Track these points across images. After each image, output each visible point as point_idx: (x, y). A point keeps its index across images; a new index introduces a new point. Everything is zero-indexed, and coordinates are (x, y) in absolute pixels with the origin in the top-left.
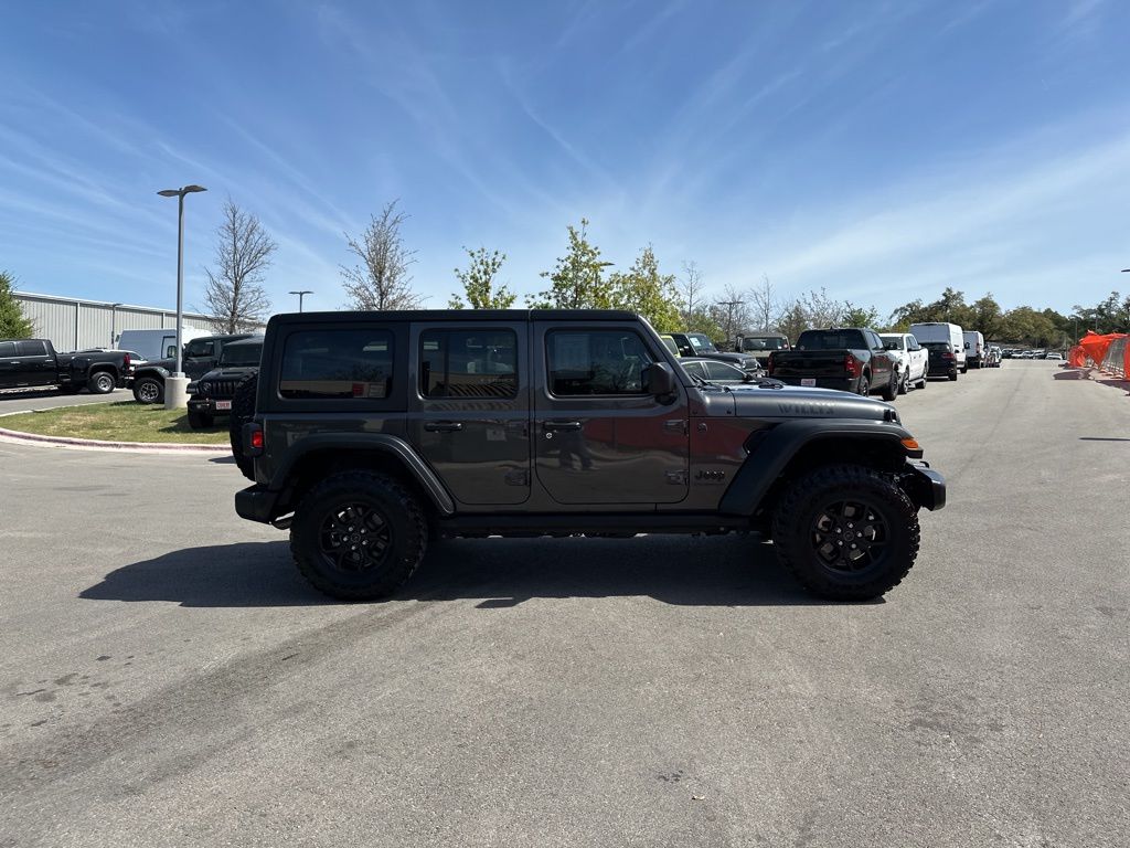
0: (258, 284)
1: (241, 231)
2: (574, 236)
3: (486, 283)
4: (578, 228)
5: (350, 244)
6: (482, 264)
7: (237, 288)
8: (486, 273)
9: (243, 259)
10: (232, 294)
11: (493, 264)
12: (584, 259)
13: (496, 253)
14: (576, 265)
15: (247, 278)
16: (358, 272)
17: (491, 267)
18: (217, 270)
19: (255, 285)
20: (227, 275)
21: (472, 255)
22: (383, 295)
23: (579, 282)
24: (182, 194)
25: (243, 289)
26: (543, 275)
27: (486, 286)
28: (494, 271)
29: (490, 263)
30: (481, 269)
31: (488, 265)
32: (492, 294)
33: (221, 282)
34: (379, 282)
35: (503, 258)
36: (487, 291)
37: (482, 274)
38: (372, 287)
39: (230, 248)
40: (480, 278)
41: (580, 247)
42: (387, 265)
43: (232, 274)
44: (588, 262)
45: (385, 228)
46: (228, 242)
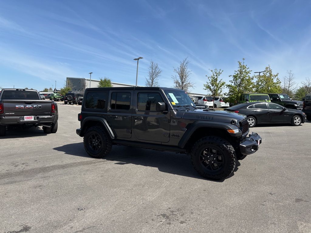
0: (157, 81)
1: (154, 68)
2: (240, 64)
3: (216, 79)
4: (242, 61)
5: (175, 70)
6: (215, 73)
7: (152, 82)
8: (216, 76)
9: (154, 74)
10: (151, 83)
11: (219, 73)
12: (244, 70)
13: (220, 70)
14: (241, 72)
15: (155, 79)
16: (176, 77)
17: (218, 74)
18: (148, 78)
19: (156, 81)
21: (212, 71)
22: (183, 83)
23: (242, 78)
24: (138, 59)
25: (154, 82)
26: (230, 76)
27: (216, 80)
28: (219, 75)
29: (218, 73)
30: (215, 74)
31: (217, 74)
32: (218, 82)
33: (149, 80)
34: (182, 80)
35: (222, 71)
36: (216, 81)
37: (215, 76)
38: (180, 81)
39: (151, 72)
40: (215, 78)
41: (242, 67)
42: (184, 75)
43: (151, 79)
44: (245, 71)
45: (184, 65)
46: (151, 71)
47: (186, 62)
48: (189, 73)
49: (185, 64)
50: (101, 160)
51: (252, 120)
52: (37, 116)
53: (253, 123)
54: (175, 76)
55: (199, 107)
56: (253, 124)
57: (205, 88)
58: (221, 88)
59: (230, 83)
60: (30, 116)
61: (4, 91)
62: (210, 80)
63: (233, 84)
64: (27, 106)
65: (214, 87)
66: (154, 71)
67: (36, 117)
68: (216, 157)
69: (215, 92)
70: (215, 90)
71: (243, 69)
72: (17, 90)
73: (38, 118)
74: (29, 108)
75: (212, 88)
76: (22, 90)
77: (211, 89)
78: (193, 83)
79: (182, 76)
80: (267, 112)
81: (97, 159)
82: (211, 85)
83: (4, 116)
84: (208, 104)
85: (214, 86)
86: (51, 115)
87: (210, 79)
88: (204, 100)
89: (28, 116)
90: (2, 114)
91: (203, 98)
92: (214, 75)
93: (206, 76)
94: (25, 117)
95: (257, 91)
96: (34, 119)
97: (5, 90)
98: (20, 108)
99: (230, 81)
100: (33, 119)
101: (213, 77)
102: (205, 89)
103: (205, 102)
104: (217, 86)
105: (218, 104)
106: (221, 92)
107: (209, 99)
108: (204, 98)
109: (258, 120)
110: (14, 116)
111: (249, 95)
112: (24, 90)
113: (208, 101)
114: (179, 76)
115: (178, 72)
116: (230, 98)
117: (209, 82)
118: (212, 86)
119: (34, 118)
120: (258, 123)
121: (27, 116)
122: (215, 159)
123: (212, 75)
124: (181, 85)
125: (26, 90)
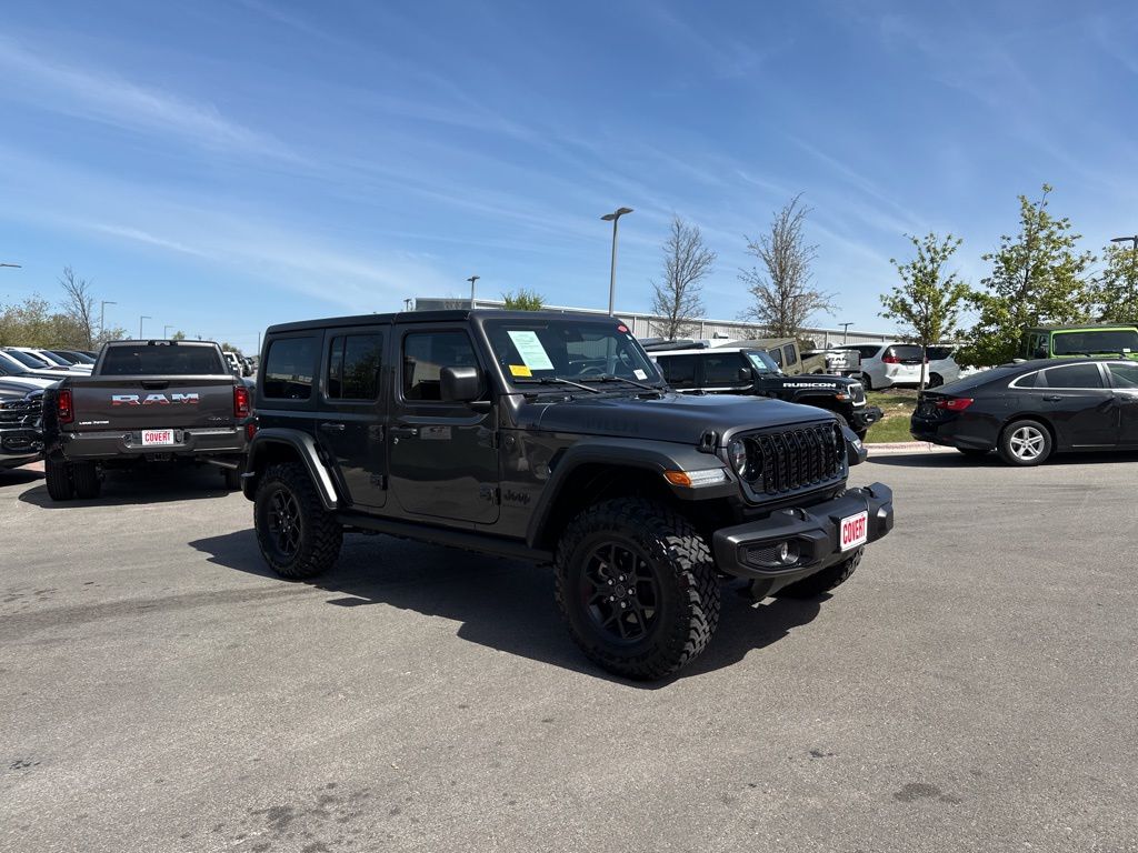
0: (695, 293)
1: (685, 244)
3: (933, 272)
6: (929, 251)
7: (677, 299)
8: (932, 261)
9: (684, 268)
10: (673, 303)
11: (944, 250)
12: (1042, 234)
13: (950, 238)
14: (1031, 242)
15: (687, 288)
16: (755, 274)
17: (938, 255)
18: (663, 282)
20: (671, 286)
21: (916, 242)
22: (784, 295)
24: (616, 217)
25: (684, 299)
26: (985, 258)
27: (933, 276)
28: (944, 258)
29: (939, 249)
30: (928, 256)
31: (936, 252)
32: (939, 285)
33: (665, 293)
34: (780, 283)
35: (959, 242)
36: (933, 281)
37: (927, 262)
38: (772, 289)
39: (673, 261)
40: (929, 269)
41: (1035, 222)
42: (790, 264)
43: (674, 286)
44: (1049, 237)
45: (788, 225)
46: (672, 256)
47: (795, 212)
48: (810, 255)
49: (791, 219)
50: (302, 586)
51: (1032, 435)
52: (186, 430)
53: (1036, 446)
54: (751, 271)
55: (813, 385)
56: (1038, 453)
57: (887, 310)
58: (952, 308)
59: (982, 290)
60: (162, 432)
61: (110, 348)
62: (905, 279)
63: (993, 293)
64: (151, 398)
65: (923, 305)
66: (683, 256)
67: (182, 432)
68: (634, 584)
69: (928, 327)
70: (926, 319)
71: (1042, 228)
72: (152, 343)
73: (187, 436)
74: (157, 404)
75: (915, 309)
76: (168, 344)
77: (910, 316)
78: (827, 294)
79: (783, 266)
80: (1102, 400)
81: (287, 583)
82: (909, 300)
83: (76, 432)
84: (904, 373)
85: (923, 301)
86: (233, 427)
87: (906, 275)
88: (887, 358)
89: (155, 432)
90: (71, 426)
91: (881, 352)
92: (923, 259)
93: (892, 261)
94: (144, 432)
95: (1107, 315)
96: (176, 440)
97: (113, 345)
98: (124, 405)
99: (983, 282)
100: (170, 441)
101: (918, 265)
102: (886, 316)
103: (892, 366)
104: (936, 303)
105: (949, 374)
106: (951, 324)
107: (909, 353)
108: (888, 349)
109: (1059, 436)
110: (109, 430)
111: (1049, 332)
112: (173, 343)
113: (903, 362)
114: (766, 267)
115: (764, 252)
116: (979, 346)
117: (901, 285)
118: (916, 301)
119: (175, 436)
120: (1061, 448)
121: (150, 432)
122: (630, 592)
123: (916, 258)
124: (778, 301)
125: (179, 343)
